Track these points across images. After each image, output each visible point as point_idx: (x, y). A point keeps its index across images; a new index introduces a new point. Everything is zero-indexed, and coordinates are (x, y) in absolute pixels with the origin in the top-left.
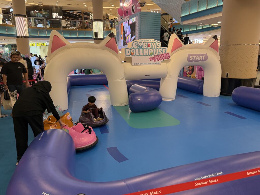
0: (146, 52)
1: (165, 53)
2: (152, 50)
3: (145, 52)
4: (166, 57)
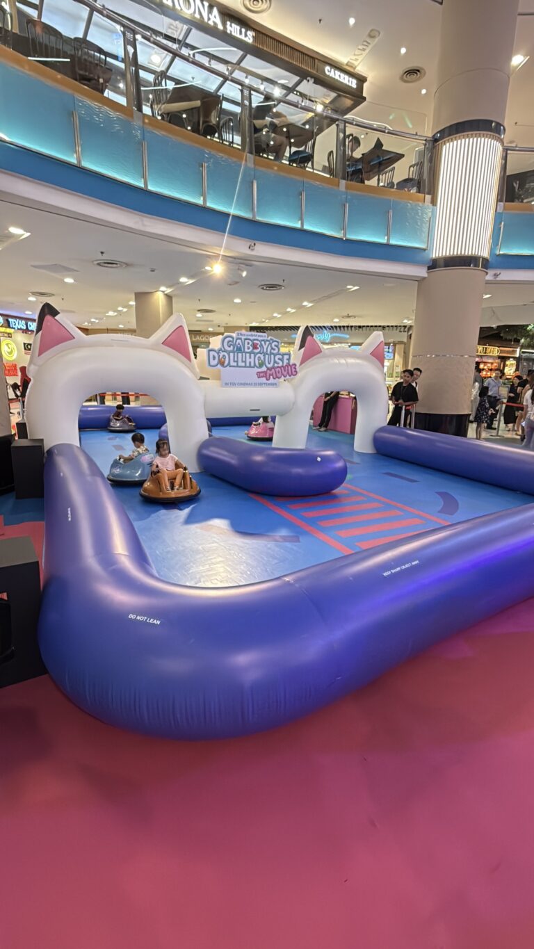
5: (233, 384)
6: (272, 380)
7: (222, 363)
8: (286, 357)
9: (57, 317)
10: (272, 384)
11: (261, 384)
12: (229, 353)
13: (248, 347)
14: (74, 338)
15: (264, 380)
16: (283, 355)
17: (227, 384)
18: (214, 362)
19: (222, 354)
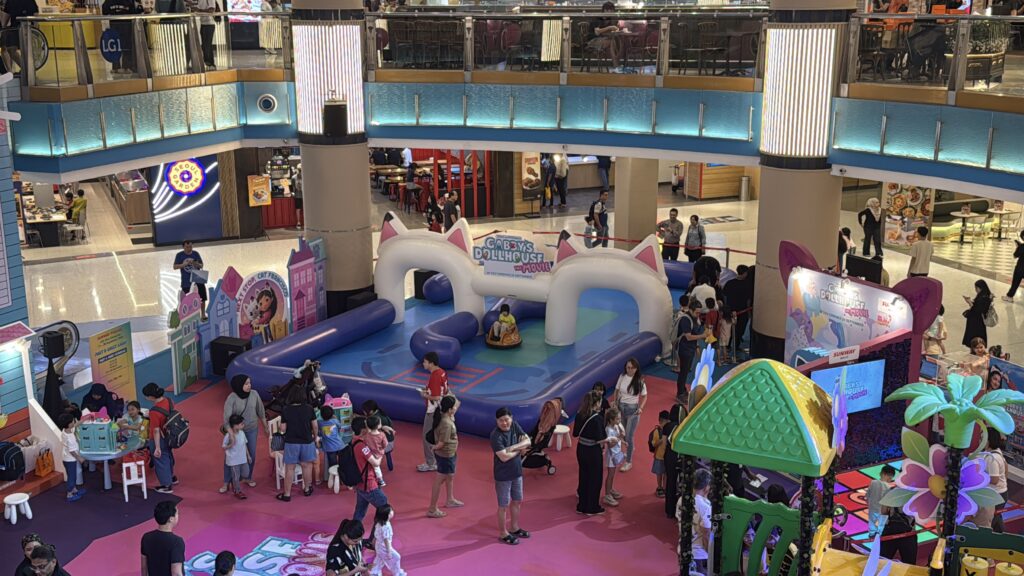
0: (509, 256)
1: (542, 262)
2: (518, 254)
3: (507, 256)
4: (545, 267)
5: (493, 273)
6: (527, 273)
7: (485, 258)
8: (540, 256)
9: (390, 222)
10: (528, 277)
11: (518, 276)
12: (491, 250)
13: (506, 246)
14: (396, 234)
15: (520, 273)
16: (537, 254)
17: (488, 273)
18: (477, 256)
19: (485, 250)
